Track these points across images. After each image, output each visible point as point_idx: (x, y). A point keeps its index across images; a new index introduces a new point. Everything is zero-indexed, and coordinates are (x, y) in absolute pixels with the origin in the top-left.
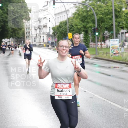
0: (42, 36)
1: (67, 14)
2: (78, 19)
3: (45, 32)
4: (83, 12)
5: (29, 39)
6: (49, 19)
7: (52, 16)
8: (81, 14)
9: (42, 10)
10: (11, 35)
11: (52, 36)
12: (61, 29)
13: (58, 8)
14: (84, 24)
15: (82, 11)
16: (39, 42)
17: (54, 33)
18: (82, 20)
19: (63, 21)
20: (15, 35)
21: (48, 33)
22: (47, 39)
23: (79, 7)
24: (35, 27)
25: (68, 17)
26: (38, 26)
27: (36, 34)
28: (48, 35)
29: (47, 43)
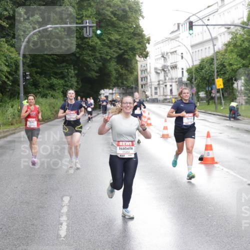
0: (168, 84)
1: (214, 45)
2: (234, 54)
3: (174, 76)
4: (243, 41)
5: (146, 89)
6: (182, 54)
7: (187, 48)
8: (239, 44)
9: (169, 38)
10: (114, 83)
11: (186, 84)
12: (203, 71)
13: (198, 34)
14: (244, 62)
15: (242, 39)
16: (164, 95)
17: (190, 79)
18: (241, 56)
19: (206, 58)
20: (122, 83)
21: (179, 79)
22: (178, 89)
23: (236, 32)
24: (156, 69)
25: (216, 49)
26: (162, 67)
27: (159, 81)
28: (180, 82)
29: (177, 97)
